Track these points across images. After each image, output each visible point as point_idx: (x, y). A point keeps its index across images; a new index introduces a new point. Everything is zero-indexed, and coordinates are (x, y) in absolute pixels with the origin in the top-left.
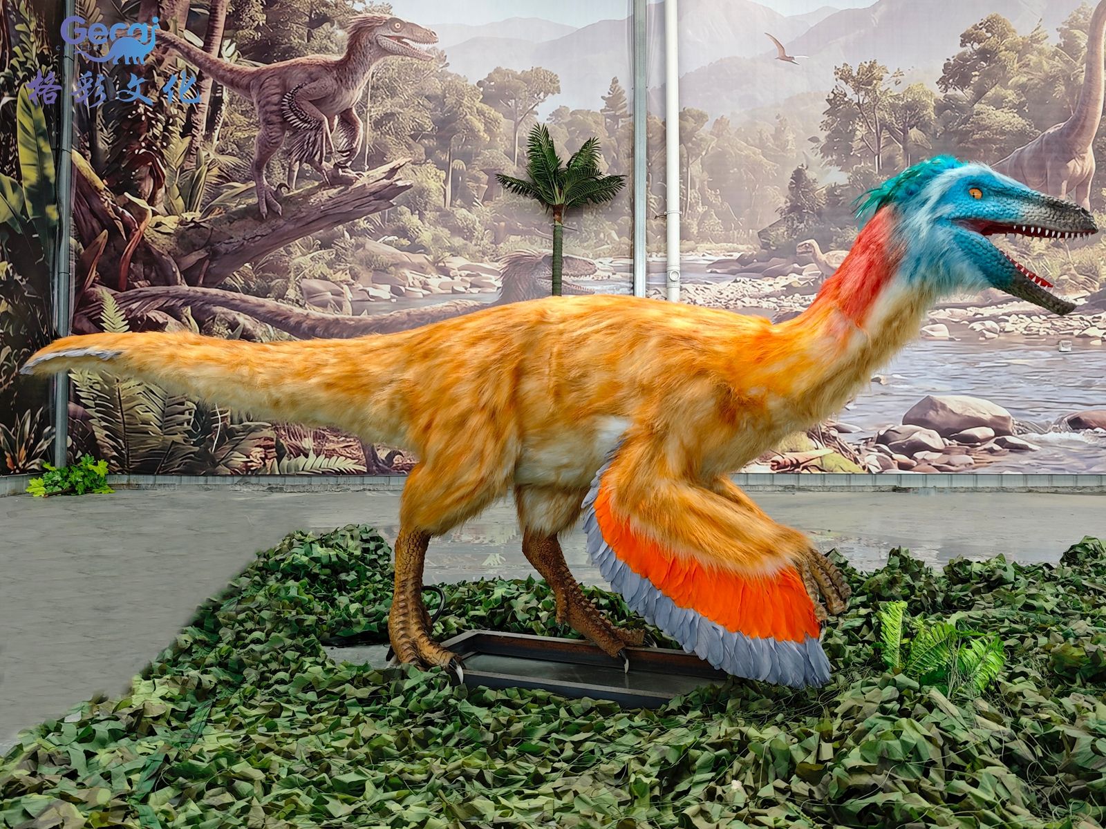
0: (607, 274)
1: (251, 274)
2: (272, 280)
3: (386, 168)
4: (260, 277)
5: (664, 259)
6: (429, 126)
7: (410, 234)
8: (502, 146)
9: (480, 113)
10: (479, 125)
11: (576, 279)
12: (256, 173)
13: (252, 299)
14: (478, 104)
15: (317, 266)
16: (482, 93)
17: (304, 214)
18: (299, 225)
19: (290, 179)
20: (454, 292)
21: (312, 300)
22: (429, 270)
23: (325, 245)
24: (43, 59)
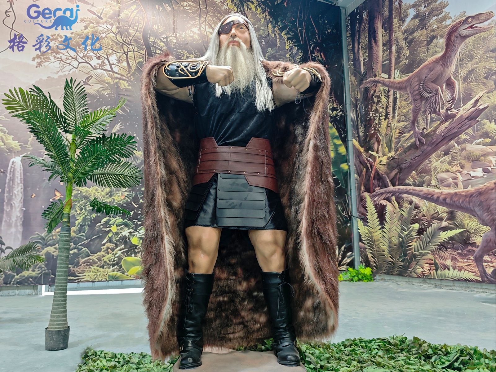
1: (416, 176)
2: (425, 177)
4: (420, 177)
12: (413, 127)
13: (417, 188)
15: (443, 165)
17: (435, 140)
18: (433, 146)
19: (427, 124)
21: (443, 184)
23: (446, 153)
24: (333, 109)
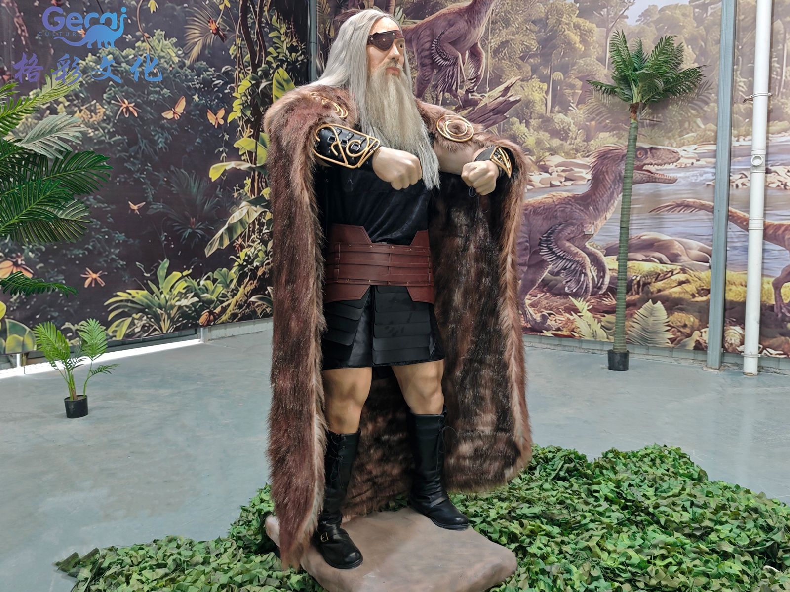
0: (691, 161)
3: (502, 88)
5: (749, 143)
6: (534, 46)
7: (518, 140)
8: (595, 52)
9: (577, 26)
10: (575, 38)
11: (659, 167)
14: (575, 19)
16: (579, 9)
20: (552, 186)
22: (532, 168)
24: (292, 49)
